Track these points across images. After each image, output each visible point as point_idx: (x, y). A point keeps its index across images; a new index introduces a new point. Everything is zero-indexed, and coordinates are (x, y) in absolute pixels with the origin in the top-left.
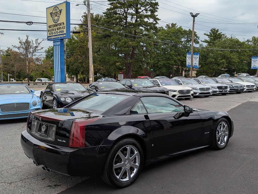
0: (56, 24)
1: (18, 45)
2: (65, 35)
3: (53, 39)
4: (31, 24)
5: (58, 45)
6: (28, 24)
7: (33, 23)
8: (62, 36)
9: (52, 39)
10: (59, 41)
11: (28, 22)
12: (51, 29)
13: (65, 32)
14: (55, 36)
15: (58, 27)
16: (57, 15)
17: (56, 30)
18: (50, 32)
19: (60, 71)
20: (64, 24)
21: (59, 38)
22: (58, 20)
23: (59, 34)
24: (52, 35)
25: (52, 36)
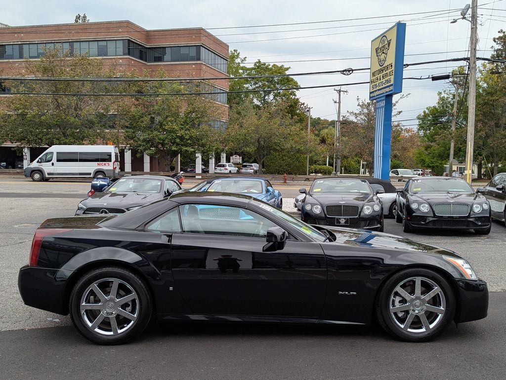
0: (381, 68)
1: (357, 110)
2: (391, 88)
3: (377, 95)
4: (351, 72)
5: (382, 107)
6: (344, 74)
7: (353, 70)
8: (387, 89)
9: (374, 96)
10: (383, 100)
11: (345, 71)
12: (375, 77)
13: (392, 82)
14: (379, 90)
15: (385, 72)
16: (385, 51)
17: (382, 78)
18: (373, 84)
19: (381, 155)
20: (392, 66)
21: (383, 93)
22: (385, 60)
23: (384, 86)
24: (375, 89)
25: (376, 91)
